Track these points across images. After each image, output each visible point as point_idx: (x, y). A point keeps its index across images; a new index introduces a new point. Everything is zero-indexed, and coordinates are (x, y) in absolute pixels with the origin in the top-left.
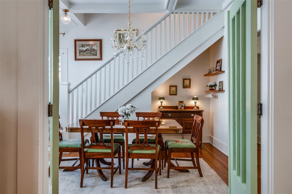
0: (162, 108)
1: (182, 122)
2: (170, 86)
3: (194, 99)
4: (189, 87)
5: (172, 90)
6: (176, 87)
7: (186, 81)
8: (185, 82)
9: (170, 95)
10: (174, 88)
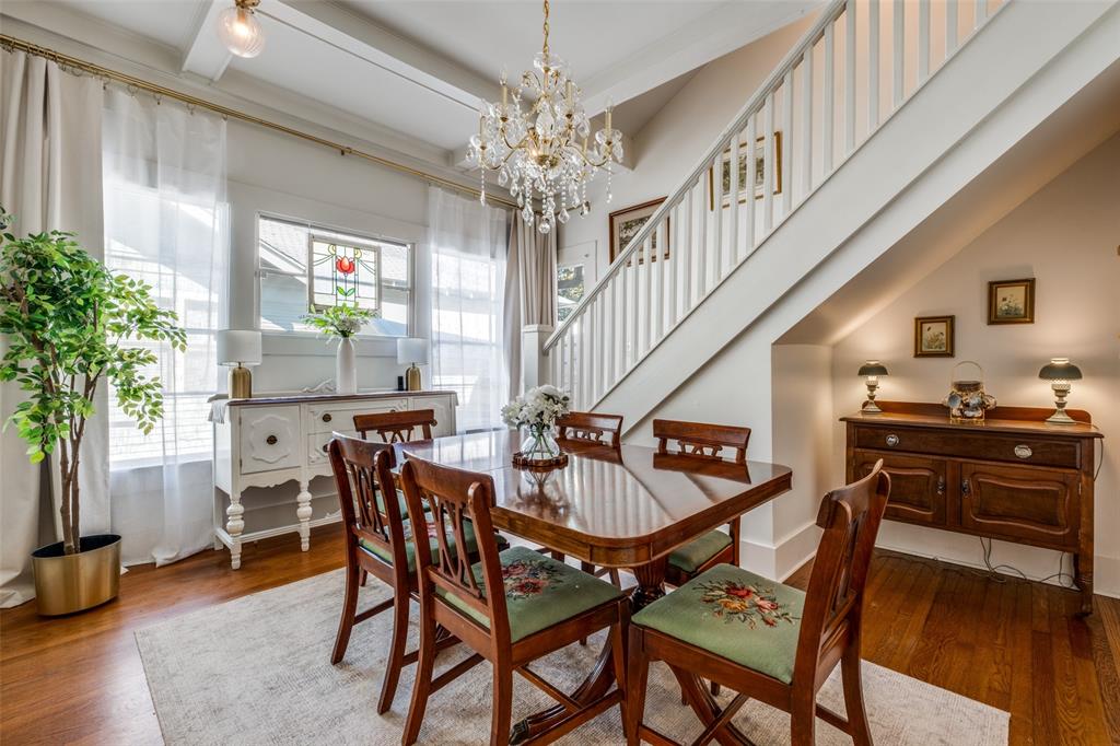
0: (873, 408)
1: (962, 480)
2: (917, 319)
3: (1048, 372)
4: (1027, 315)
5: (927, 335)
6: (950, 321)
7: (1002, 292)
8: (999, 299)
9: (917, 356)
10: (939, 329)
